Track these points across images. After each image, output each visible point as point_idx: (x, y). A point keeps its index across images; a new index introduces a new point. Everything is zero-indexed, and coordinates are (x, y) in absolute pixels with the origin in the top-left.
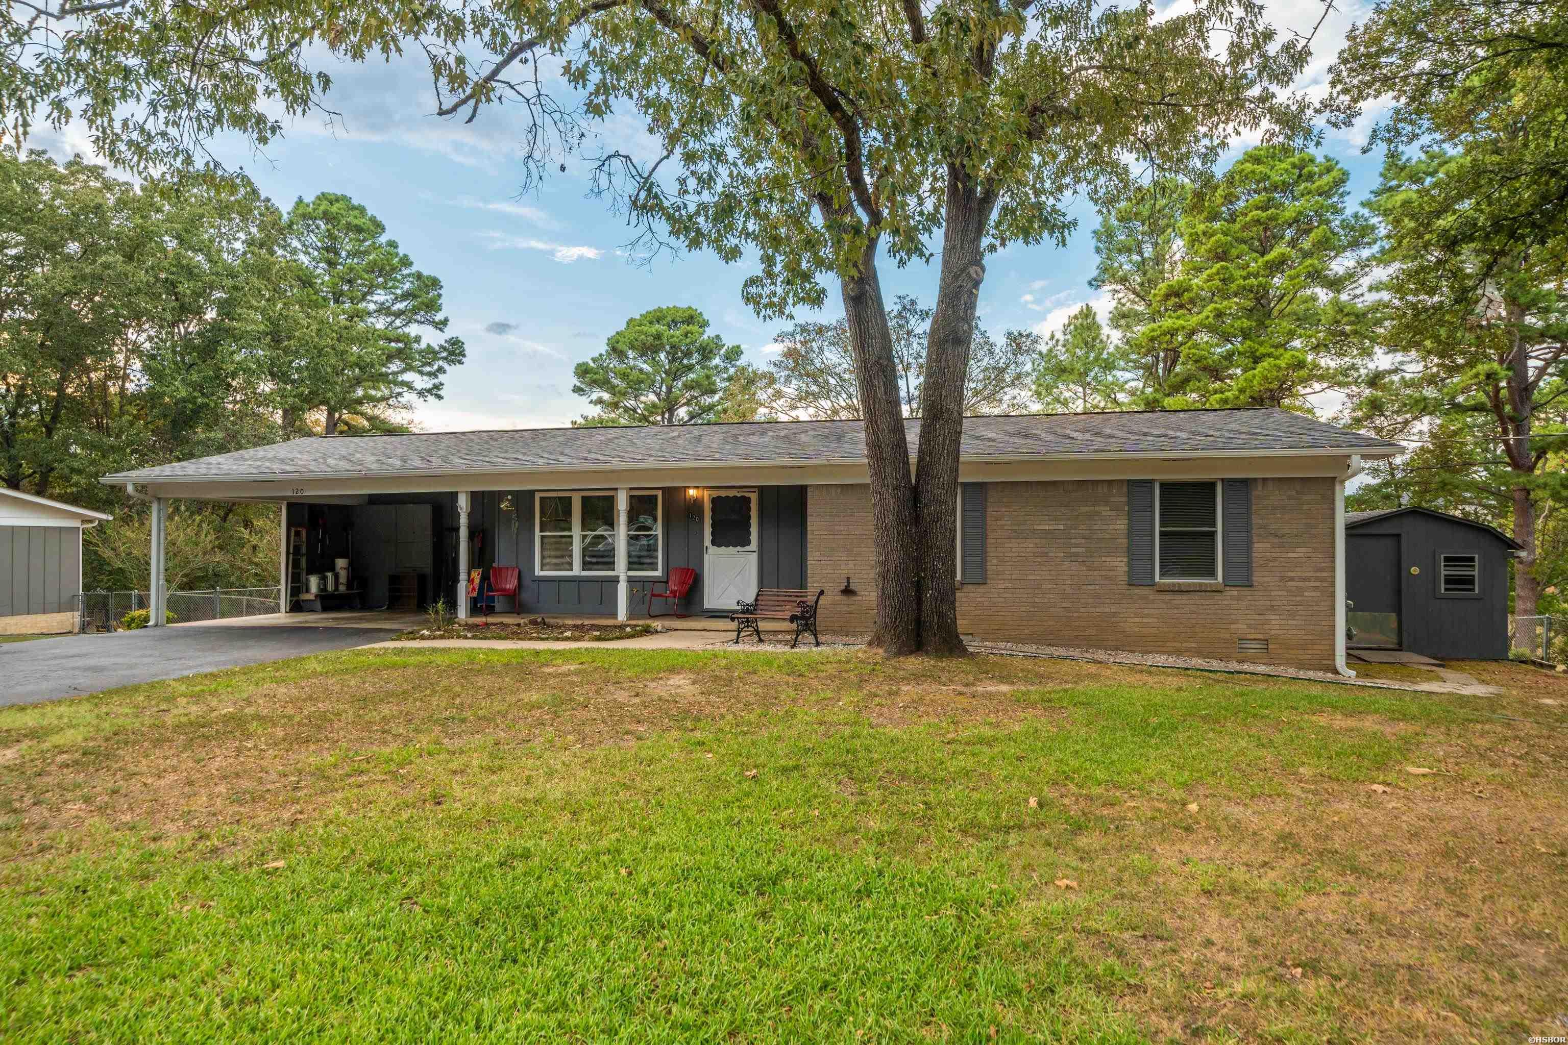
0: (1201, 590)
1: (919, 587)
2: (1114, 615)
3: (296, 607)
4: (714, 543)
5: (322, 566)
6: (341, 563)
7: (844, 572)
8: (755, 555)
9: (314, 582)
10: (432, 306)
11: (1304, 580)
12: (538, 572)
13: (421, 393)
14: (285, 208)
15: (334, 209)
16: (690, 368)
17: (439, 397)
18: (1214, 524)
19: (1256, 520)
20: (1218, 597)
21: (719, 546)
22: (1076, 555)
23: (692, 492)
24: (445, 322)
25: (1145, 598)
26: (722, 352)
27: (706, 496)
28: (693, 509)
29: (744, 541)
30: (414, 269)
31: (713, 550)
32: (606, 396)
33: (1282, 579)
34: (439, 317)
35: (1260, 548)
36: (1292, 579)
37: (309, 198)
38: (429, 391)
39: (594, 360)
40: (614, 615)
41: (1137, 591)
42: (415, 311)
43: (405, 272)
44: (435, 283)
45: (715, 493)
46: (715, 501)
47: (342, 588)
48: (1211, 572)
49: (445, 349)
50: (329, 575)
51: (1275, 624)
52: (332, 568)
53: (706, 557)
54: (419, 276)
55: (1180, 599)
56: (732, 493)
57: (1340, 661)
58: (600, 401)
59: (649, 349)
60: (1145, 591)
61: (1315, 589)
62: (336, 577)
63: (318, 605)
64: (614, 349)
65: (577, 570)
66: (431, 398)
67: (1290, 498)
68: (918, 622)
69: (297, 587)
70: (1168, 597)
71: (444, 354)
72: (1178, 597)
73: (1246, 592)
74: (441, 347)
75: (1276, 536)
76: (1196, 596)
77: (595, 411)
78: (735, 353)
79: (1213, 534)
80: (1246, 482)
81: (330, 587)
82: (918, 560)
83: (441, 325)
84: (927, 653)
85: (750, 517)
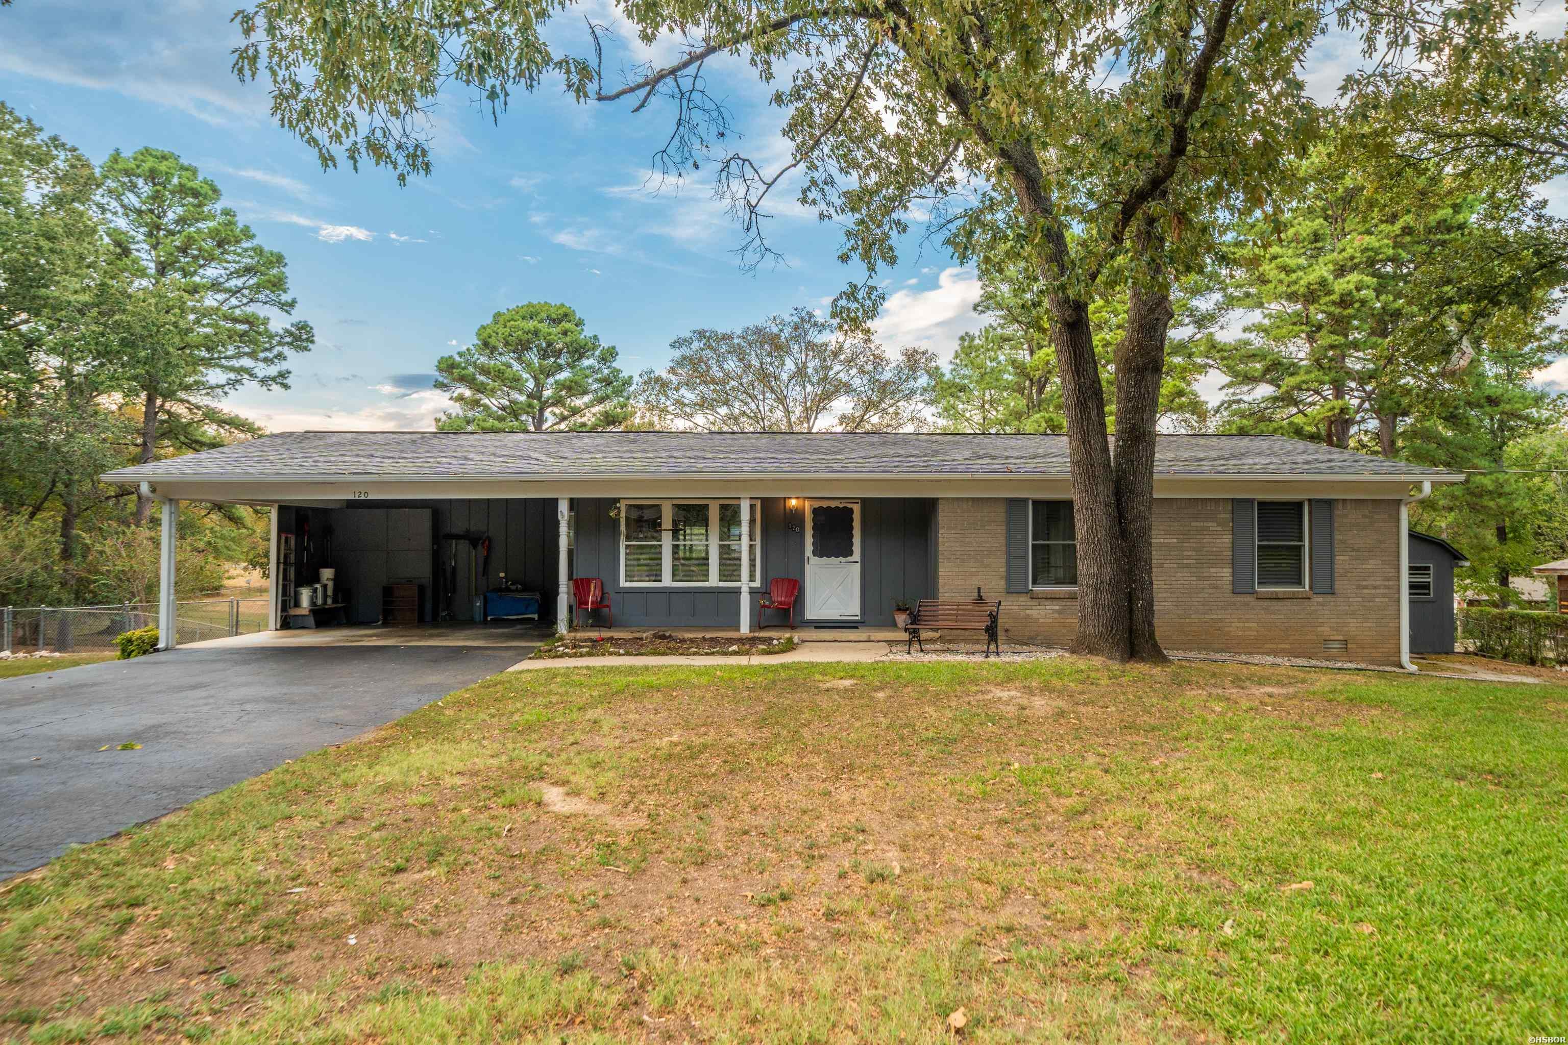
0: (1292, 597)
1: (1130, 598)
2: (1221, 620)
3: (286, 624)
4: (815, 554)
5: (308, 577)
6: (327, 574)
7: (975, 582)
8: (858, 566)
9: (305, 595)
10: (278, 284)
11: (1375, 587)
12: (623, 584)
13: (264, 381)
14: (98, 161)
15: (163, 167)
16: (560, 368)
17: (286, 387)
18: (1301, 539)
19: (1338, 536)
20: (1306, 602)
21: (821, 556)
22: (1188, 566)
23: (793, 502)
24: (292, 304)
25: (1246, 604)
26: (597, 353)
27: (808, 506)
28: (794, 520)
29: (847, 552)
30: (256, 242)
31: (814, 560)
32: (468, 393)
33: (1360, 587)
34: (285, 298)
35: (1341, 559)
36: (1366, 587)
37: (127, 153)
38: (273, 379)
39: (460, 354)
40: (737, 628)
41: (1240, 599)
42: (258, 288)
43: (245, 245)
44: (279, 260)
45: (817, 504)
46: (816, 511)
47: (329, 601)
48: (1299, 582)
49: (291, 334)
50: (318, 586)
51: (1353, 626)
52: (317, 579)
53: (807, 567)
54: (259, 251)
55: (1276, 605)
56: (833, 504)
57: (1405, 657)
58: (461, 398)
59: (520, 347)
60: (1248, 599)
61: (1384, 595)
62: (325, 587)
63: (311, 621)
64: (486, 344)
65: (667, 581)
66: (275, 387)
67: (1364, 516)
68: (1131, 631)
69: (287, 601)
70: (1266, 603)
71: (288, 339)
72: (1274, 603)
73: (1329, 598)
74: (287, 331)
75: (1353, 550)
76: (1288, 603)
77: (456, 409)
78: (609, 355)
79: (1299, 549)
80: (1329, 503)
81: (320, 601)
82: (1130, 572)
83: (288, 307)
84: (1143, 659)
85: (852, 528)
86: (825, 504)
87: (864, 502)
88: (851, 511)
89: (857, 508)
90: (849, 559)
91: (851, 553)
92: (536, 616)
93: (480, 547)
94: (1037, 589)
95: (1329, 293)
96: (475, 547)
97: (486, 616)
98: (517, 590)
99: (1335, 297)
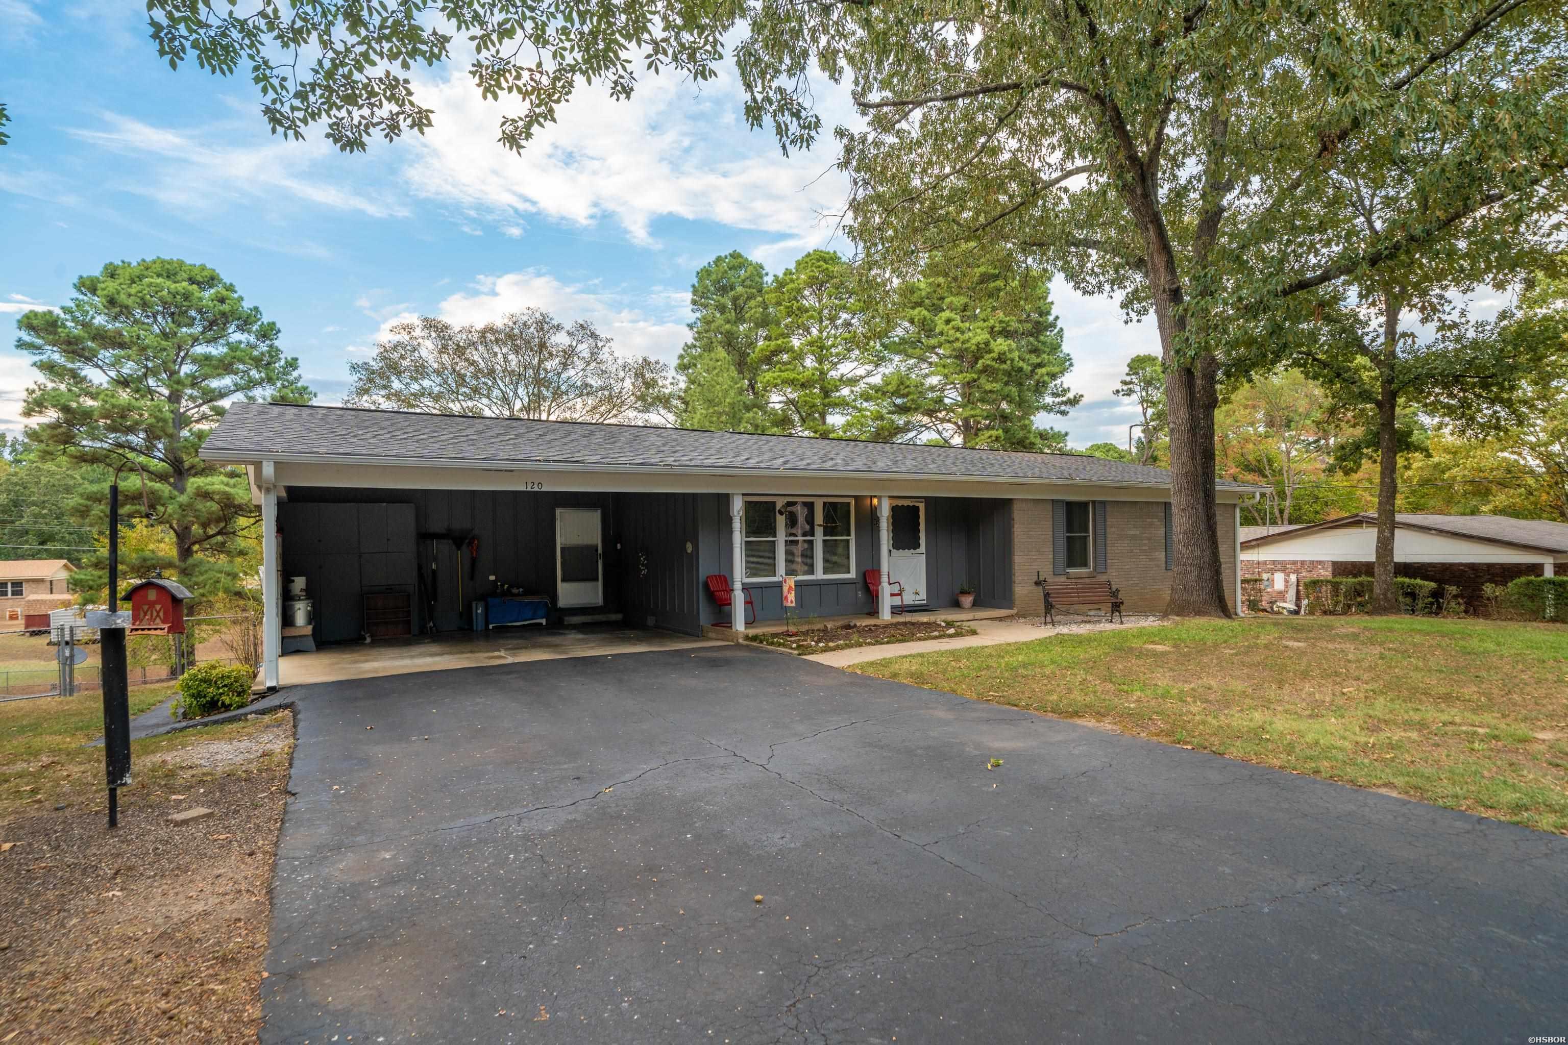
4: (894, 546)
7: (1036, 567)
8: (924, 557)
12: (745, 580)
21: (894, 549)
23: (875, 501)
28: (876, 516)
29: (915, 545)
31: (888, 553)
45: (893, 503)
46: (891, 509)
53: (889, 559)
56: (906, 503)
85: (919, 524)
86: (900, 503)
87: (927, 500)
88: (917, 509)
89: (922, 506)
90: (918, 551)
91: (918, 546)
92: (544, 621)
93: (464, 547)
94: (1071, 571)
95: (990, 351)
96: (459, 547)
97: (487, 625)
98: (518, 595)
99: (995, 355)
